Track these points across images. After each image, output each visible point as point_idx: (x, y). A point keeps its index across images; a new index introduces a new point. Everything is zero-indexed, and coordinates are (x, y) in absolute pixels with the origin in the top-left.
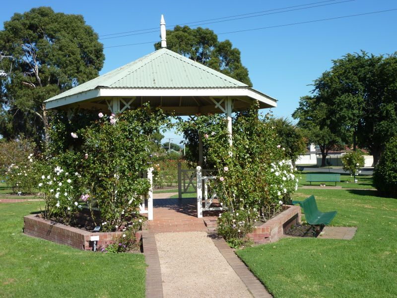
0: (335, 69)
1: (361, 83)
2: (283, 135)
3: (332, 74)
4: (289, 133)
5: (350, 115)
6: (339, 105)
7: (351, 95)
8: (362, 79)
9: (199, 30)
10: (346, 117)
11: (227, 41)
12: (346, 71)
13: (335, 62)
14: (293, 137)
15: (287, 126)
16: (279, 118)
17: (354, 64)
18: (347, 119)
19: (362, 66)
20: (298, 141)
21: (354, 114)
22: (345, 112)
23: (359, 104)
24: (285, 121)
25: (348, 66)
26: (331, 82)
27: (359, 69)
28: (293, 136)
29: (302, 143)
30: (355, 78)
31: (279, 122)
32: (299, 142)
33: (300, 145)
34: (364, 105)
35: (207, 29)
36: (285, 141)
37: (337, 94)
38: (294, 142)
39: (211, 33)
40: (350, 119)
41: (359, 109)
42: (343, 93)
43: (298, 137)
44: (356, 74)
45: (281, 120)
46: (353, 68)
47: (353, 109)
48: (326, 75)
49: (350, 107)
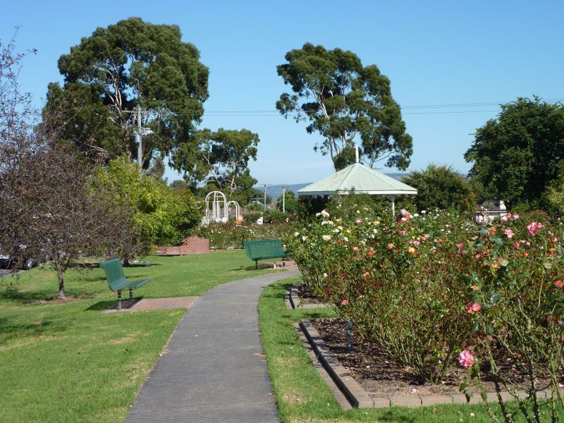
0: (502, 118)
1: (531, 135)
2: (445, 188)
3: (498, 122)
4: (454, 187)
5: (516, 172)
6: (503, 161)
7: (519, 149)
8: (532, 131)
9: (337, 52)
10: (512, 175)
11: (373, 66)
12: (513, 120)
13: (503, 107)
14: (459, 193)
15: (451, 176)
16: (441, 166)
17: (524, 112)
18: (513, 177)
19: (532, 116)
20: (464, 198)
21: (521, 172)
22: (511, 169)
23: (527, 160)
24: (448, 171)
25: (516, 114)
26: (497, 133)
27: (529, 119)
28: (458, 190)
29: (470, 201)
30: (524, 129)
31: (441, 171)
32: (466, 200)
33: (467, 203)
34: (533, 160)
35: (349, 52)
36: (447, 198)
37: (503, 148)
38: (460, 199)
39: (354, 57)
40: (517, 177)
41: (528, 165)
42: (509, 147)
43: (465, 192)
44: (523, 125)
45: (444, 168)
46: (522, 117)
47: (520, 165)
48: (491, 124)
49: (517, 163)
